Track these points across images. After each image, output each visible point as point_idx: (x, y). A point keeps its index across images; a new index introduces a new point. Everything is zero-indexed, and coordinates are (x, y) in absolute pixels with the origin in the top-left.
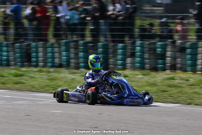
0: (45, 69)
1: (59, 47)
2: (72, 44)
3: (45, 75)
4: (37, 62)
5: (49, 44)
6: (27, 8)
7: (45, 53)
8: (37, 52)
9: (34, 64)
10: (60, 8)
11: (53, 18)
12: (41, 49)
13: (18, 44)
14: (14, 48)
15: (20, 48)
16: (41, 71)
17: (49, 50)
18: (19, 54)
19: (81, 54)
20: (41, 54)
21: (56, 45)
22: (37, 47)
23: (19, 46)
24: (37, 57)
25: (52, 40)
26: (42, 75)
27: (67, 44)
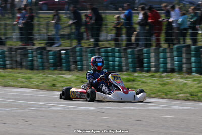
0: (157, 75)
1: (171, 52)
2: (184, 49)
3: (157, 80)
4: (149, 67)
5: (161, 49)
6: (139, 13)
7: (157, 58)
8: (149, 57)
9: (146, 69)
10: (172, 13)
11: (165, 23)
12: (152, 55)
13: (130, 50)
14: (126, 53)
15: (132, 53)
16: (153, 76)
17: (161, 55)
18: (130, 60)
19: (193, 59)
20: (152, 60)
21: (168, 50)
22: (149, 53)
23: (131, 51)
24: (149, 62)
25: (164, 45)
26: (154, 80)
27: (179, 49)
